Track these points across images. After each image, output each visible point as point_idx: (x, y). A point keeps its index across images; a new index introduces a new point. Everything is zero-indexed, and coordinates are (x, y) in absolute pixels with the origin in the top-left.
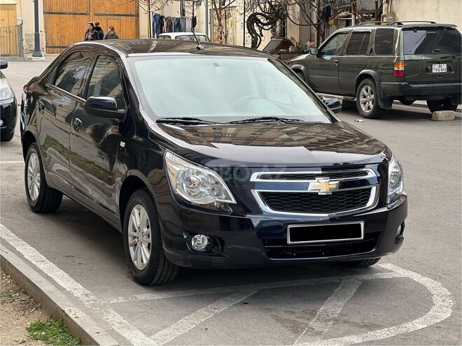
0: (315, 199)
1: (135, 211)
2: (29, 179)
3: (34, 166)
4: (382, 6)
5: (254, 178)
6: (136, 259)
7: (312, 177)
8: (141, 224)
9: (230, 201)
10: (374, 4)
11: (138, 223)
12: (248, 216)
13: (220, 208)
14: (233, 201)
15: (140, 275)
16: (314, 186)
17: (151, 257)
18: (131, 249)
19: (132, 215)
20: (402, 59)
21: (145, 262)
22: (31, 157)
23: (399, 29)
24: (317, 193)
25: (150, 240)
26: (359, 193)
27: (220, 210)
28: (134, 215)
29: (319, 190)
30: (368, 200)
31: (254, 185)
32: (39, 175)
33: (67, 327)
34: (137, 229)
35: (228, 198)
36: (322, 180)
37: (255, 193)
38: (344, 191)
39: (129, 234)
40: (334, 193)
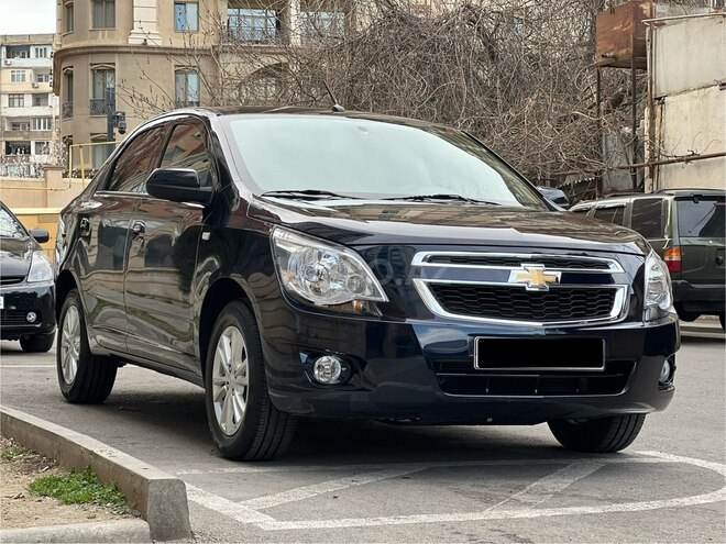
0: (520, 298)
1: (225, 340)
2: (63, 350)
3: (71, 327)
4: (643, 183)
5: (418, 260)
6: (224, 420)
7: (516, 262)
8: (233, 358)
9: (378, 299)
10: (631, 182)
11: (229, 359)
12: (408, 321)
13: (364, 309)
14: (384, 298)
15: (230, 443)
16: (519, 276)
17: (248, 408)
18: (217, 405)
19: (219, 349)
20: (676, 241)
21: (238, 418)
22: (68, 315)
23: (670, 199)
24: (524, 288)
25: (246, 381)
26: (594, 295)
27: (363, 313)
28: (222, 348)
29: (527, 283)
30: (610, 309)
31: (418, 272)
32: (78, 339)
33: (96, 475)
34: (227, 368)
35: (375, 292)
36: (532, 267)
37: (421, 285)
38: (569, 289)
39: (214, 381)
40: (552, 291)
